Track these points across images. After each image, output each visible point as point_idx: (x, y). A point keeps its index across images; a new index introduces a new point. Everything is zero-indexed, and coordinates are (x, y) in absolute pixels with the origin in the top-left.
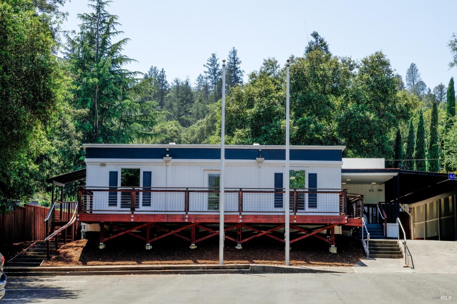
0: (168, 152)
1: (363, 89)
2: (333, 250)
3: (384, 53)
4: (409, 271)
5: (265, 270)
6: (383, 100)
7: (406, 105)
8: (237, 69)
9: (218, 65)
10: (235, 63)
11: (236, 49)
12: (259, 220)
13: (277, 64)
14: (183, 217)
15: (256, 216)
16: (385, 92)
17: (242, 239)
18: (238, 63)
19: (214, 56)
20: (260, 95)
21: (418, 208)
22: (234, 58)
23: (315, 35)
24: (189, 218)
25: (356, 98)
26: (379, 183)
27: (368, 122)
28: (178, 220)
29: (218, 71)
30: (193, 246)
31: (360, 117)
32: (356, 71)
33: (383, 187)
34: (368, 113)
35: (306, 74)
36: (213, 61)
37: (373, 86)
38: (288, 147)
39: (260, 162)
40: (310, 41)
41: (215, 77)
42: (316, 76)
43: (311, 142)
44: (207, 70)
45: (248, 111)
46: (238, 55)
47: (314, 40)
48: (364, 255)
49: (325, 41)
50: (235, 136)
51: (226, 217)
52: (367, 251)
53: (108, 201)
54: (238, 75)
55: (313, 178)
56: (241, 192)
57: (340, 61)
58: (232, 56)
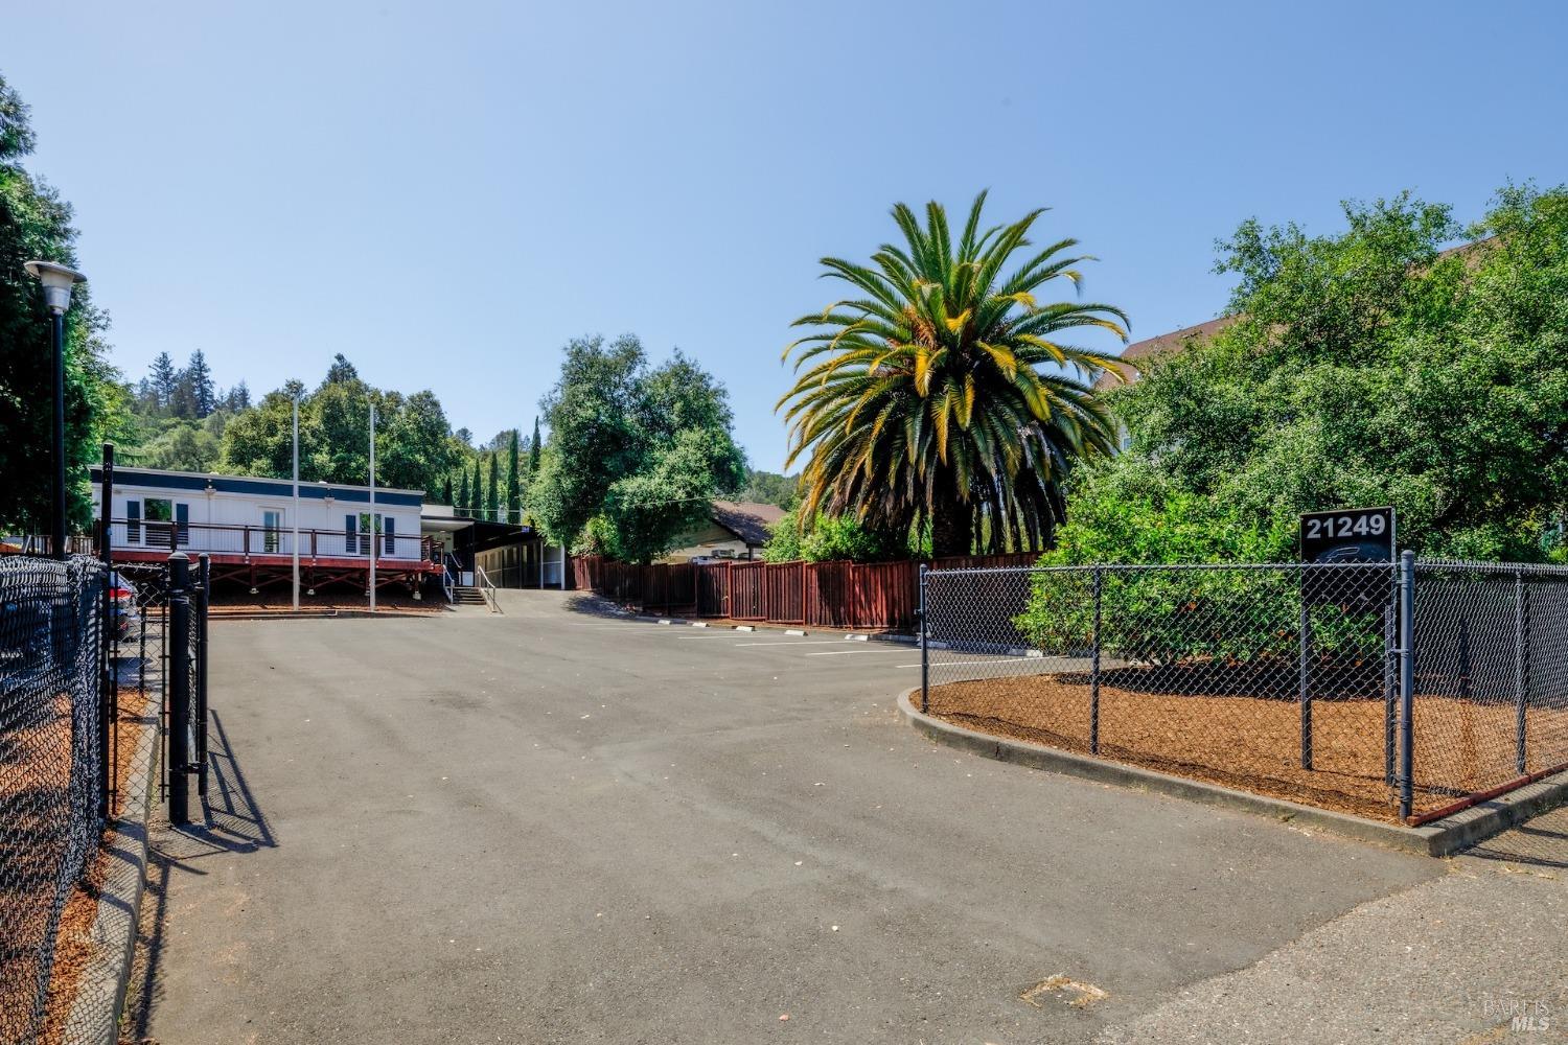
0: (210, 483)
1: (412, 429)
2: (417, 596)
3: (433, 392)
4: (498, 615)
5: (353, 615)
6: (432, 444)
7: (457, 452)
8: (204, 377)
9: (171, 369)
10: (201, 371)
11: (202, 351)
12: (335, 564)
13: (304, 388)
14: (243, 559)
15: (333, 560)
16: (434, 435)
17: (315, 584)
18: (206, 371)
19: (164, 355)
20: (284, 422)
21: (493, 556)
22: (199, 363)
23: (340, 358)
24: (250, 560)
25: (402, 437)
26: (448, 531)
27: (418, 465)
28: (236, 562)
29: (171, 377)
30: (254, 591)
31: (408, 459)
32: (402, 408)
33: (451, 536)
34: (417, 456)
35: (344, 404)
36: (164, 362)
37: (422, 428)
38: (372, 489)
39: (330, 502)
40: (333, 363)
41: (168, 385)
42: (355, 407)
43: (349, 482)
44: (155, 373)
45: (269, 439)
46: (205, 361)
47: (338, 363)
48: (449, 602)
49: (353, 366)
50: (254, 468)
51: (301, 560)
52: (451, 597)
53: (126, 535)
54: (207, 386)
55: (390, 523)
56: (314, 533)
57: (383, 394)
58: (197, 361)
